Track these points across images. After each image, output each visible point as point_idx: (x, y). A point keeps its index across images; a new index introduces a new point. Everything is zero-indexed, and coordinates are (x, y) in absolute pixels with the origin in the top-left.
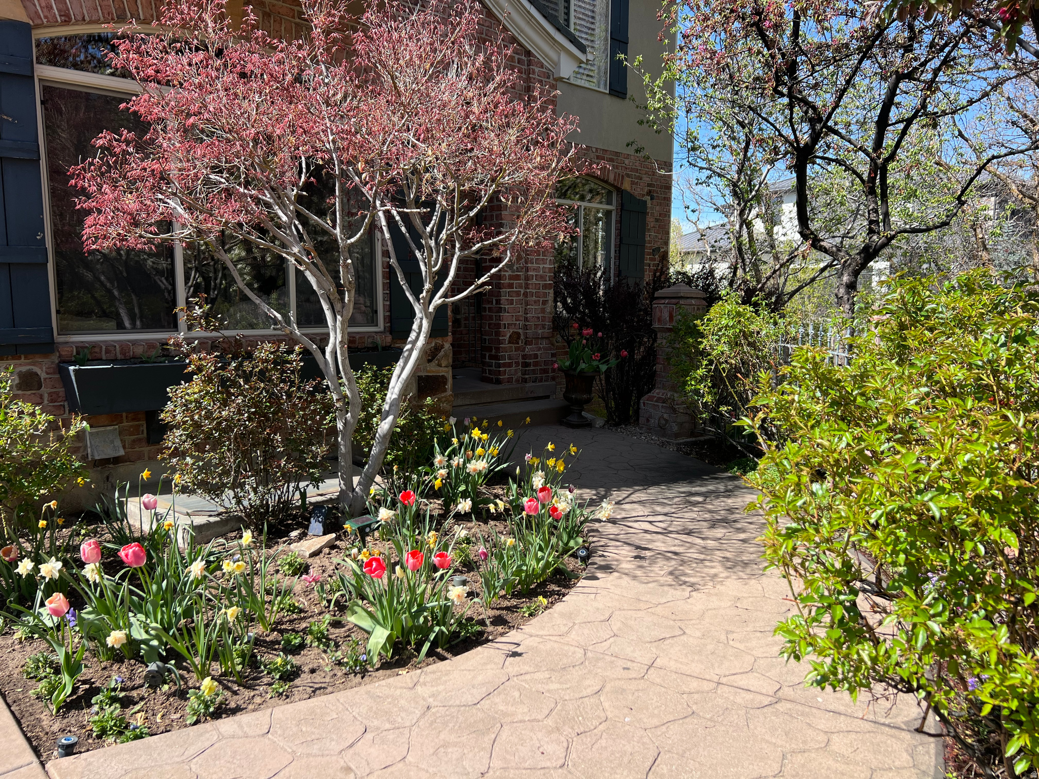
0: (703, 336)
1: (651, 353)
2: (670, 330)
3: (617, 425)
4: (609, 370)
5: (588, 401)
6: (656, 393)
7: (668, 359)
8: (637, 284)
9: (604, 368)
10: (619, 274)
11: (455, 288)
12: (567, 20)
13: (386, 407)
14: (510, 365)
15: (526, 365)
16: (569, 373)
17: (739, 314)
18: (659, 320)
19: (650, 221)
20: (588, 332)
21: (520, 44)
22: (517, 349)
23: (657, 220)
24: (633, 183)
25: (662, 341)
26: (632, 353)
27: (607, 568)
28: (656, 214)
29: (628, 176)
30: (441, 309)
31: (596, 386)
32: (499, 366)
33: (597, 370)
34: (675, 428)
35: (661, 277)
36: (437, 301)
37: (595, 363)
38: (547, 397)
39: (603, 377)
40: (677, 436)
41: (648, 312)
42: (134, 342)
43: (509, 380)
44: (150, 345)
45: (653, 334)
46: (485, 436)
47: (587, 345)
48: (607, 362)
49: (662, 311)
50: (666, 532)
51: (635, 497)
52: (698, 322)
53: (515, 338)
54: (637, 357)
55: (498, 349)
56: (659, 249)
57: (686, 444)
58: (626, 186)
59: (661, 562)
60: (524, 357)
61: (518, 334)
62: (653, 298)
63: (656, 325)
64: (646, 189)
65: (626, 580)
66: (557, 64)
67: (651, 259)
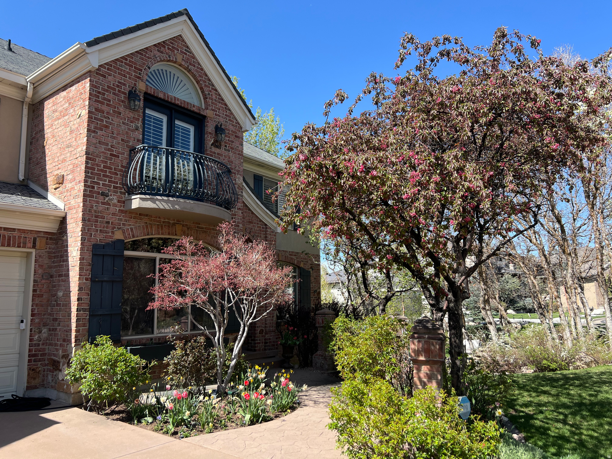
0: (333, 329)
1: (316, 336)
2: (322, 327)
3: (304, 367)
4: (300, 343)
5: (292, 357)
6: (319, 353)
7: (322, 338)
8: (309, 308)
9: (298, 343)
10: (300, 302)
11: (255, 318)
12: (277, 210)
13: (233, 357)
14: (259, 343)
15: (266, 343)
16: (284, 345)
17: (344, 322)
18: (318, 323)
19: (312, 279)
20: (291, 328)
21: (263, 222)
22: (262, 336)
23: (315, 279)
24: (304, 264)
25: (320, 331)
26: (308, 337)
27: (305, 406)
28: (315, 276)
29: (302, 261)
30: (251, 324)
31: (295, 351)
32: (255, 344)
33: (295, 344)
34: (327, 367)
35: (318, 305)
36: (250, 321)
37: (294, 341)
38: (274, 357)
39: (297, 347)
40: (327, 370)
41: (314, 319)
42: (143, 339)
43: (259, 350)
44: (147, 339)
45: (316, 328)
46: (260, 368)
47: (291, 334)
48: (299, 341)
49: (319, 319)
50: (323, 397)
51: (312, 389)
52: (331, 324)
53: (261, 332)
54: (310, 338)
55: (255, 337)
56: (316, 290)
57: (331, 373)
58: (302, 265)
59: (322, 404)
60: (265, 339)
61: (263, 330)
62: (315, 314)
63: (317, 325)
64: (310, 266)
65: (311, 408)
66: (276, 228)
67: (313, 295)
